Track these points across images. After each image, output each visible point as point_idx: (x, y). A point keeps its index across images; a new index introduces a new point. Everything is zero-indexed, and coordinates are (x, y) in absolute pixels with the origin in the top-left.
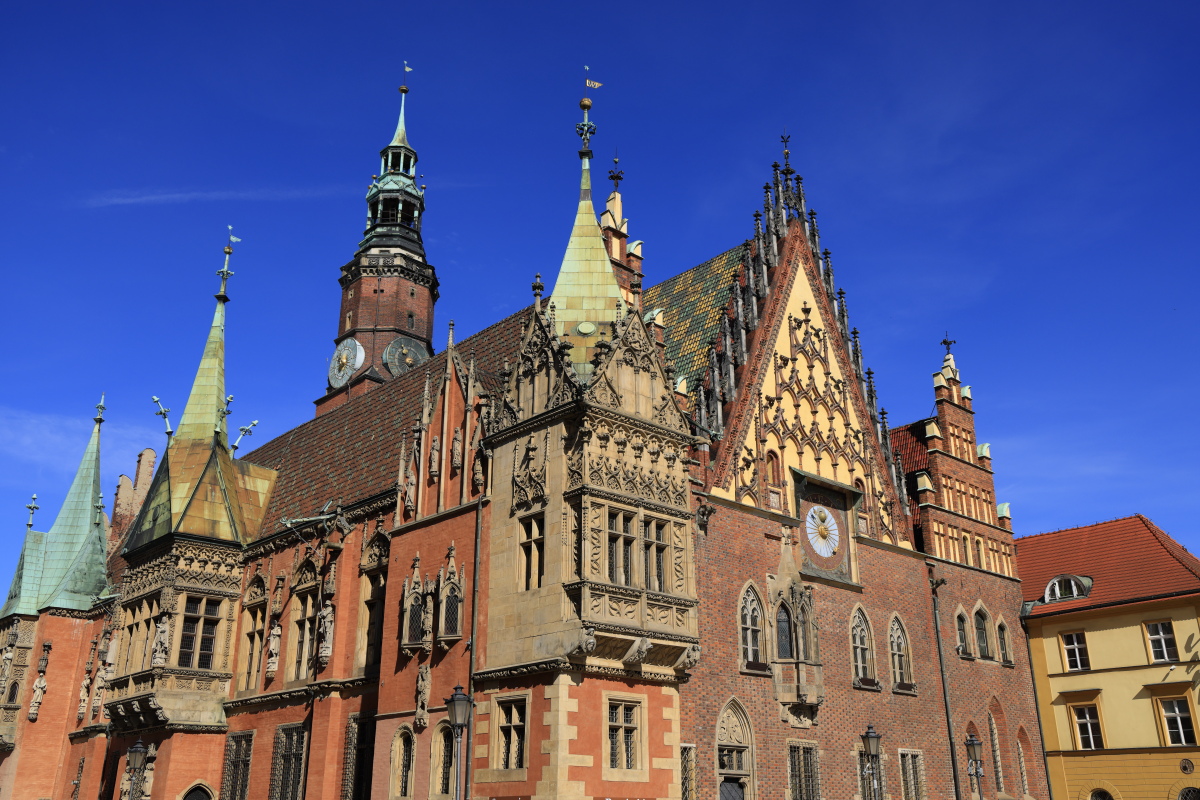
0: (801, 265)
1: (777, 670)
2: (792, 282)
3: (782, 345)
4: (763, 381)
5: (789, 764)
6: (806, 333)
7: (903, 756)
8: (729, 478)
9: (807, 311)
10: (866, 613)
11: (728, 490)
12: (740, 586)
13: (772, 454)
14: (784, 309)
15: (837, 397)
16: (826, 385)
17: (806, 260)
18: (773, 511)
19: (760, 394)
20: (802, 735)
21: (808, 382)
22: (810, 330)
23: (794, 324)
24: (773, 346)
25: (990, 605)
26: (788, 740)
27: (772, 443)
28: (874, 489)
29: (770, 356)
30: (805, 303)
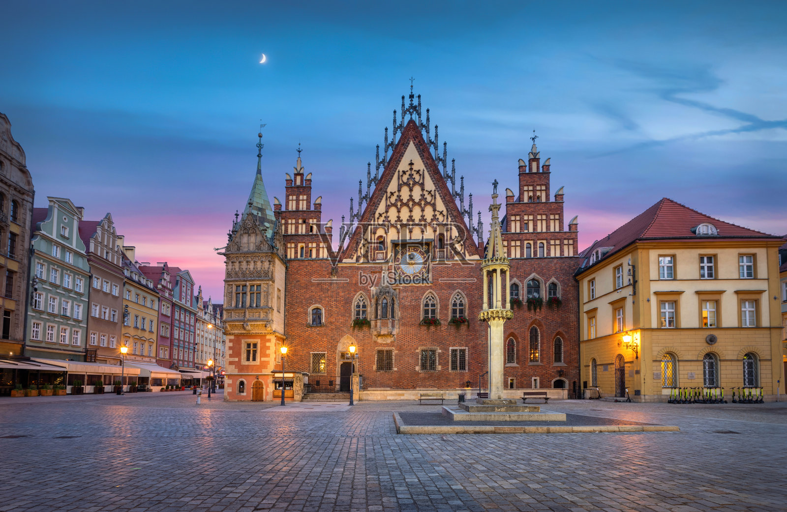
0: (411, 143)
1: (373, 323)
2: (404, 154)
3: (393, 186)
4: (378, 207)
5: (376, 356)
6: (411, 175)
7: (453, 351)
8: (353, 254)
9: (411, 164)
10: (434, 293)
11: (352, 258)
12: (355, 295)
13: (381, 237)
14: (396, 169)
15: (429, 198)
16: (423, 195)
17: (415, 138)
18: (377, 261)
19: (374, 214)
20: (385, 346)
21: (408, 198)
22: (413, 172)
23: (401, 173)
24: (387, 189)
25: (543, 275)
26: (376, 348)
27: (380, 232)
28: (451, 236)
29: (384, 194)
30: (411, 160)
